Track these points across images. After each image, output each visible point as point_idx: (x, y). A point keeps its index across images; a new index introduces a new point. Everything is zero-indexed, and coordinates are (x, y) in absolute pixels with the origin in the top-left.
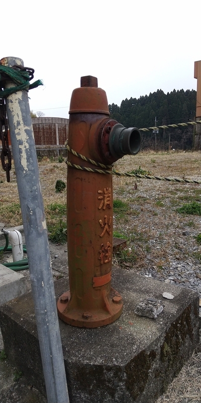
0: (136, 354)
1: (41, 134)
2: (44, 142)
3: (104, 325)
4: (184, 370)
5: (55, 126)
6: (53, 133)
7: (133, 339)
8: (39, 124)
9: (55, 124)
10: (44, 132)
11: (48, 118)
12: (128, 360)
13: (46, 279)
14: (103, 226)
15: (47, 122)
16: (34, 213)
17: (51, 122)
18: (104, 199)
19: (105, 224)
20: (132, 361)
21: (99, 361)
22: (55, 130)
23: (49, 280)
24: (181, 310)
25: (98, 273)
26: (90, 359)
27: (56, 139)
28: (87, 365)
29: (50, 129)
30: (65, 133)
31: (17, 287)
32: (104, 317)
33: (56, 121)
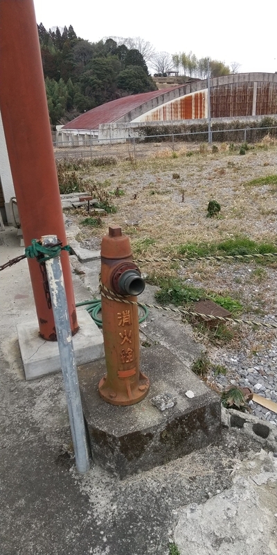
0: (131, 432)
1: (231, 99)
2: (234, 112)
3: (124, 405)
4: (192, 455)
5: (252, 86)
6: (248, 98)
7: (136, 421)
8: (228, 85)
9: (252, 83)
10: (235, 97)
11: (244, 75)
12: (122, 434)
13: (69, 372)
14: (122, 337)
15: (242, 80)
16: (61, 333)
17: (246, 80)
18: (122, 318)
19: (124, 336)
20: (125, 436)
21: (105, 429)
22: (252, 92)
23: (72, 373)
24: (190, 409)
25: (121, 369)
26: (100, 426)
27: (252, 107)
28: (97, 429)
29: (245, 91)
30: (267, 96)
31: (99, 349)
32: (124, 399)
33: (254, 79)
